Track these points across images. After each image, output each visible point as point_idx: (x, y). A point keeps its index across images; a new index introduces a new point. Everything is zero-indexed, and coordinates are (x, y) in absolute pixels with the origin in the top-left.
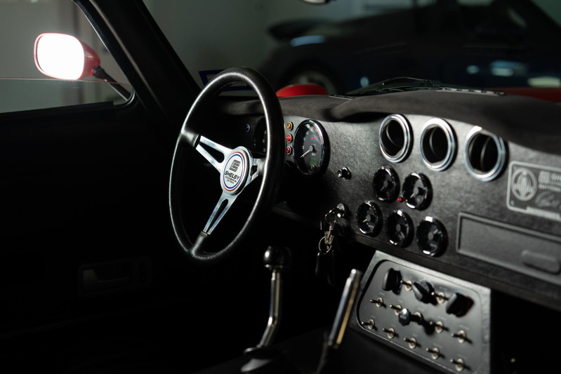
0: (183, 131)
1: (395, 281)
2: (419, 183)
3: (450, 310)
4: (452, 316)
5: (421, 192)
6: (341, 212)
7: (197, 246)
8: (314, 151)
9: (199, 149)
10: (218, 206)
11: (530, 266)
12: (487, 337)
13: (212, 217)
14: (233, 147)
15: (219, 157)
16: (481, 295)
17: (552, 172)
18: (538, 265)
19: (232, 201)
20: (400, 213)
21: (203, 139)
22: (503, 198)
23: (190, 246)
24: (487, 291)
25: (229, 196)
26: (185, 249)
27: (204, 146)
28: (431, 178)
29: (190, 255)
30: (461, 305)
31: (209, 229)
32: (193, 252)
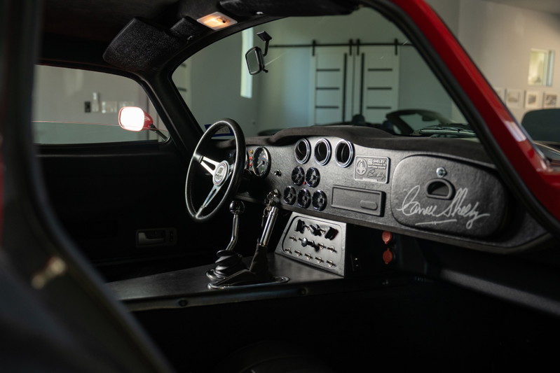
0: (195, 155)
1: (301, 227)
2: (314, 173)
3: (326, 237)
4: (328, 239)
5: (315, 178)
6: (276, 194)
7: (199, 213)
8: (264, 163)
9: (203, 164)
10: (211, 193)
11: (364, 208)
12: (344, 248)
13: (207, 198)
14: (220, 161)
15: (213, 167)
16: (341, 228)
17: (373, 159)
18: (367, 207)
19: (218, 189)
20: (305, 190)
21: (205, 158)
22: (352, 175)
23: (195, 214)
24: (345, 225)
25: (217, 187)
26: (193, 216)
27: (205, 162)
28: (319, 170)
29: (195, 218)
30: (332, 234)
31: (205, 204)
32: (197, 216)
